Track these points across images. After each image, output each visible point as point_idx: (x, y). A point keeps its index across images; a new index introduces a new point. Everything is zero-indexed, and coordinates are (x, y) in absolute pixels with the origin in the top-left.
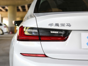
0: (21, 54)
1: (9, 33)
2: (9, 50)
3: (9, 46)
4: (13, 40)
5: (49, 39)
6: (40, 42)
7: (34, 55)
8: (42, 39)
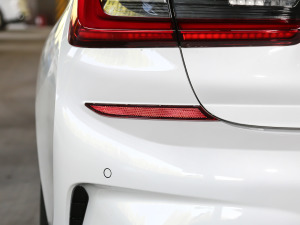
0: (89, 105)
1: (30, 22)
2: (32, 100)
3: (33, 83)
4: (46, 50)
5: (223, 36)
6: (177, 50)
7: (153, 113)
8: (189, 36)
